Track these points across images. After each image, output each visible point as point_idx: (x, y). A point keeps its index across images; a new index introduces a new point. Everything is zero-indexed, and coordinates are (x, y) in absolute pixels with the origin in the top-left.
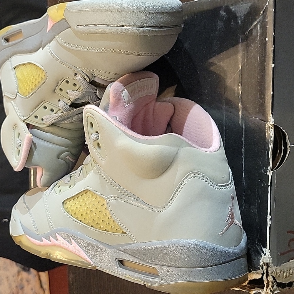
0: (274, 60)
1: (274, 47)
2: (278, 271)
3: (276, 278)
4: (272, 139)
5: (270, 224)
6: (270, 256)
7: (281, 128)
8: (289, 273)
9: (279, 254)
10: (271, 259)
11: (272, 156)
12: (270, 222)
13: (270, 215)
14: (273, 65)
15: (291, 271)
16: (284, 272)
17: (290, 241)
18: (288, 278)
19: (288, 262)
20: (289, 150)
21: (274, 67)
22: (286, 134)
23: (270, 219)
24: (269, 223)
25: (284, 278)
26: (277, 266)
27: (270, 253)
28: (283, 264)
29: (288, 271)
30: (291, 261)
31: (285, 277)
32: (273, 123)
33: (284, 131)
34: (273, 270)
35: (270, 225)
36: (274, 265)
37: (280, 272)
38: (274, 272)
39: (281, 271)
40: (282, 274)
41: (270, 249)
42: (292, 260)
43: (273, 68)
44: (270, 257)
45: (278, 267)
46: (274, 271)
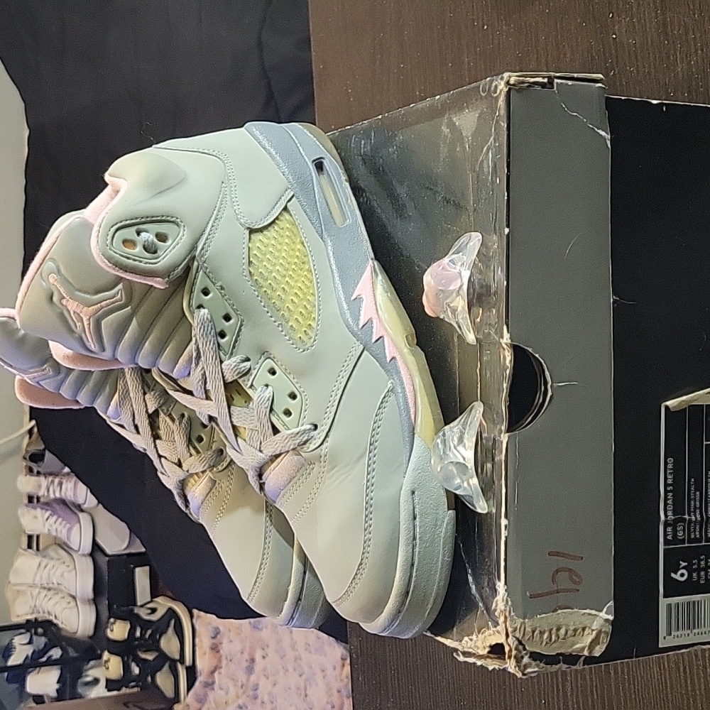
0: (508, 220)
1: (508, 196)
2: (527, 629)
3: (524, 642)
4: (508, 372)
5: (506, 535)
6: (508, 596)
7: (530, 350)
8: (558, 636)
9: (528, 594)
10: (510, 603)
11: (508, 404)
12: (506, 532)
13: (506, 517)
14: (507, 231)
15: (562, 632)
16: (542, 633)
17: (557, 571)
18: (554, 645)
19: (552, 613)
20: (550, 394)
21: (509, 233)
22: (542, 362)
23: (506, 526)
24: (504, 533)
25: (544, 643)
26: (524, 619)
27: (506, 590)
28: (538, 616)
29: (554, 631)
30: (560, 611)
31: (547, 643)
32: (509, 341)
33: (537, 356)
34: (516, 625)
35: (506, 537)
36: (516, 616)
37: (533, 632)
38: (518, 630)
39: (536, 629)
40: (539, 636)
41: (506, 583)
42: (564, 611)
43: (508, 235)
44: (507, 601)
45: (527, 620)
46: (518, 627)
